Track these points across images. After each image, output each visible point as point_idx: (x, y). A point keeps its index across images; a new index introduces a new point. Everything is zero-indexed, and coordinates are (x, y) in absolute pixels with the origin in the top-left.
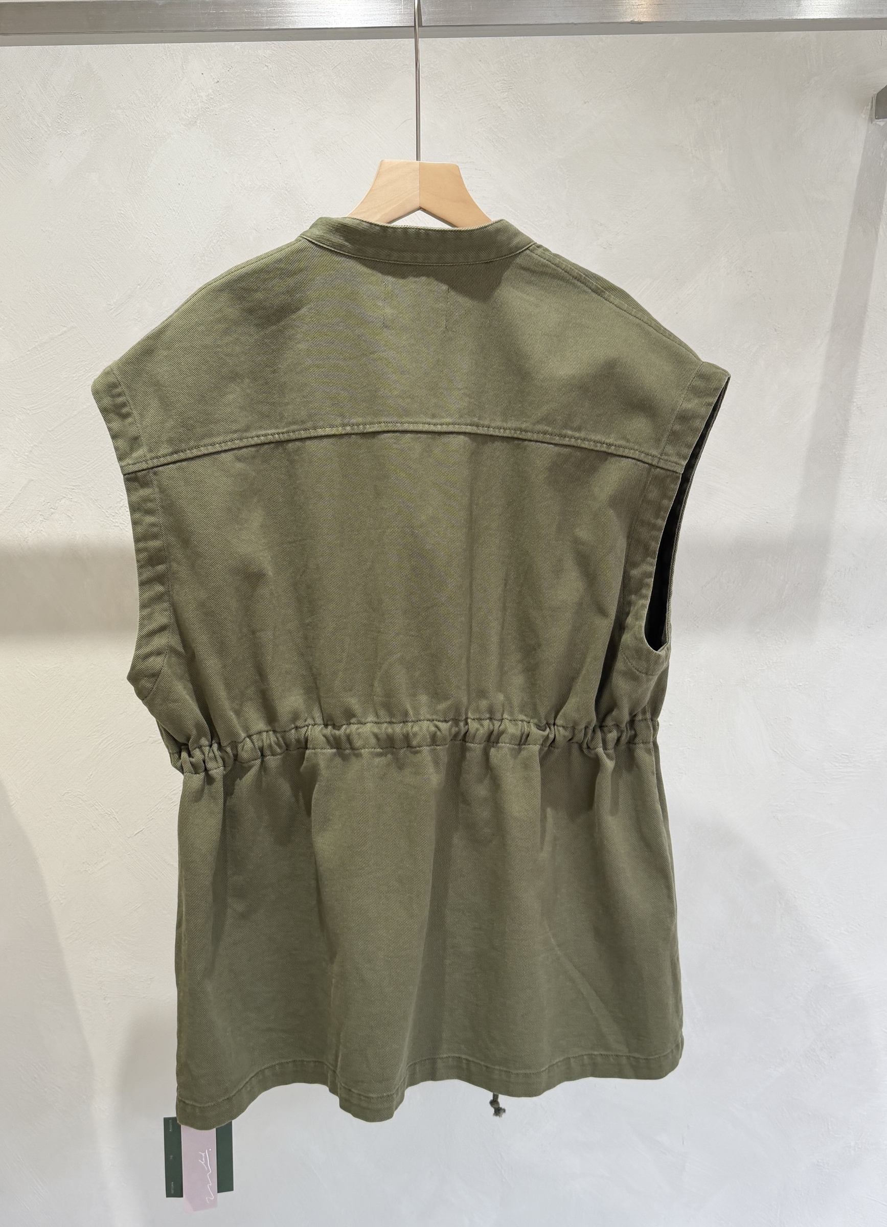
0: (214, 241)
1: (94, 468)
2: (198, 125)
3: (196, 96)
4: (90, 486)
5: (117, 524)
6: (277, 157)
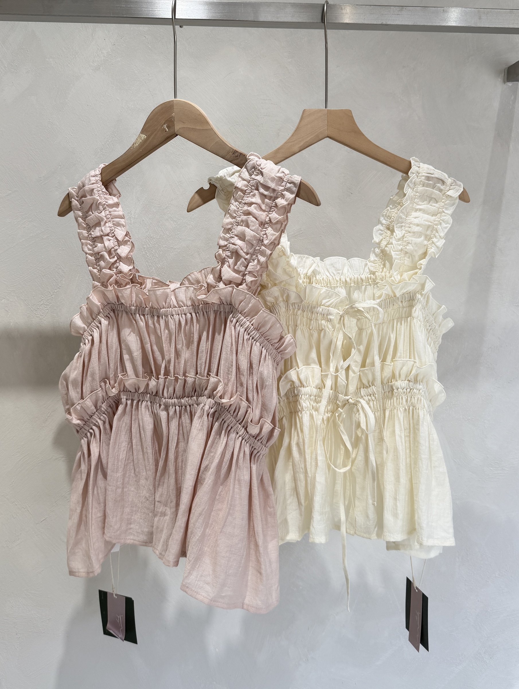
0: (109, 141)
1: (25, 280)
2: (101, 70)
3: (100, 52)
4: (22, 291)
5: (38, 316)
6: (150, 92)
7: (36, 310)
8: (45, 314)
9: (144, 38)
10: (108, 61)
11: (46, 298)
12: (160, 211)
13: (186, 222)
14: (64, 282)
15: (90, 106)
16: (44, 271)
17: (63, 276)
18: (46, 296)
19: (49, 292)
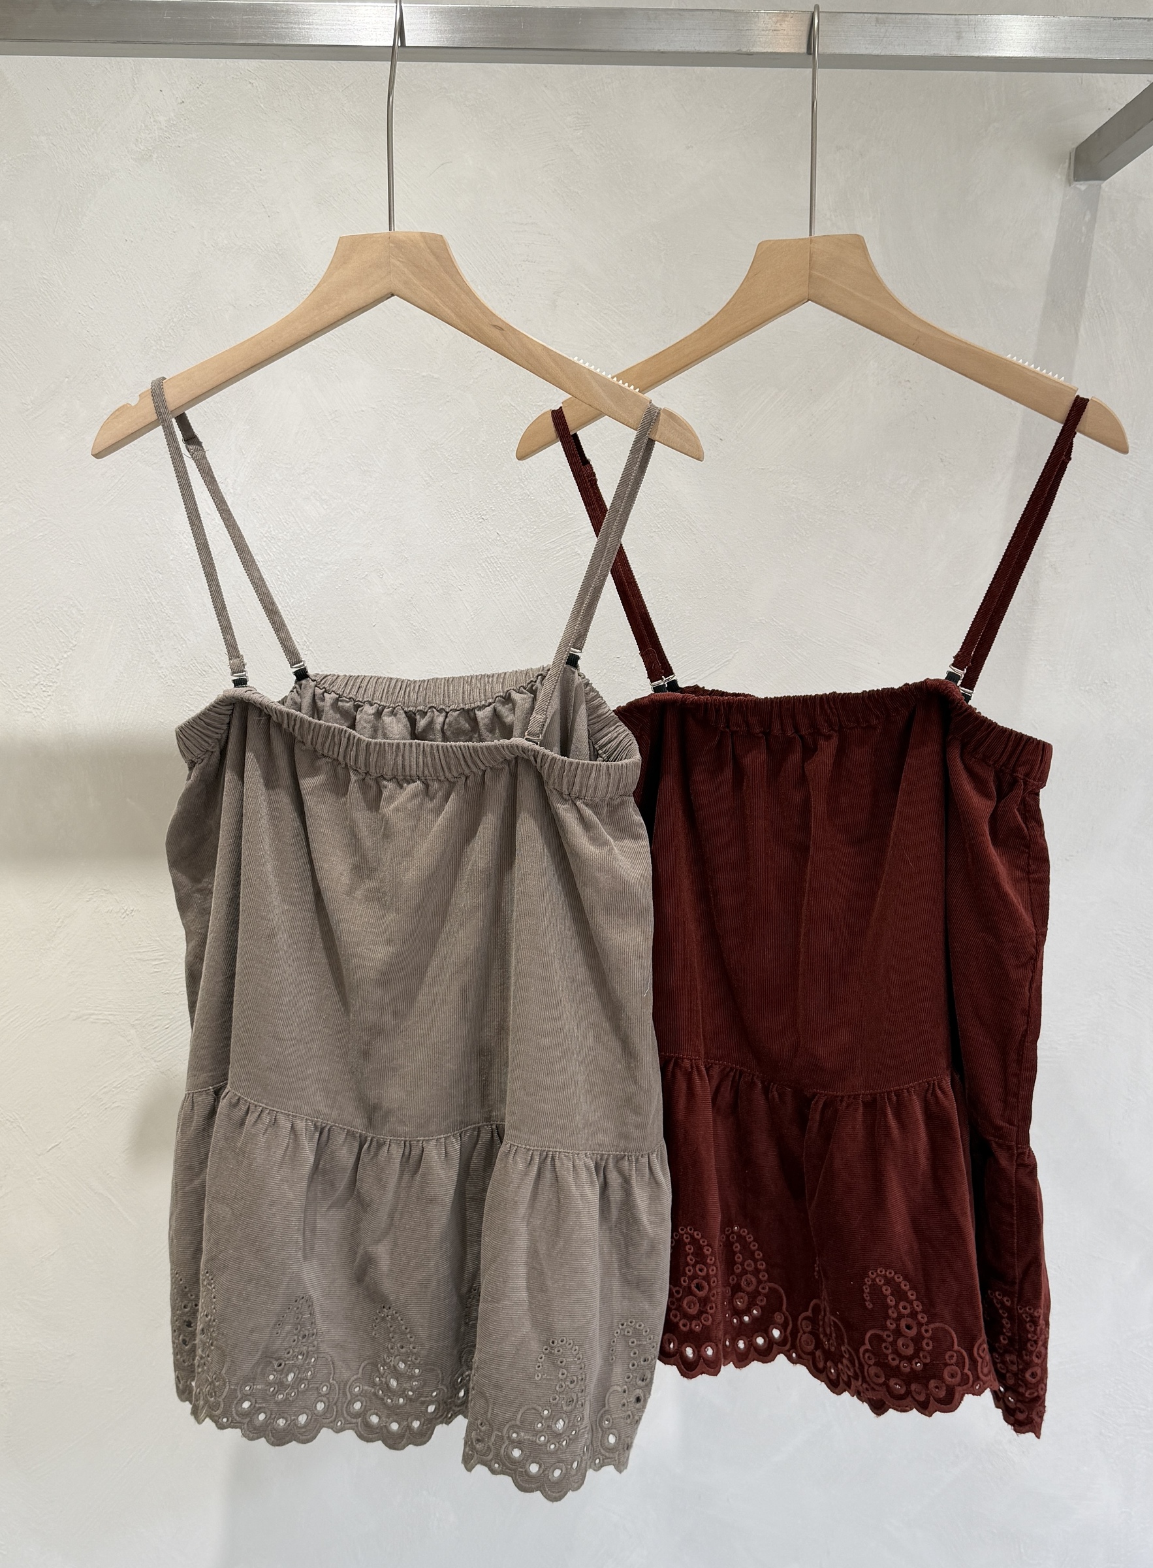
2: (154, 160)
3: (152, 120)
5: (28, 710)
6: (265, 208)
7: (25, 698)
8: (44, 706)
9: (250, 86)
10: (169, 140)
11: (45, 671)
12: (291, 478)
13: (351, 503)
14: (83, 637)
15: (132, 242)
16: (38, 611)
17: (80, 623)
18: (45, 665)
19: (52, 658)
